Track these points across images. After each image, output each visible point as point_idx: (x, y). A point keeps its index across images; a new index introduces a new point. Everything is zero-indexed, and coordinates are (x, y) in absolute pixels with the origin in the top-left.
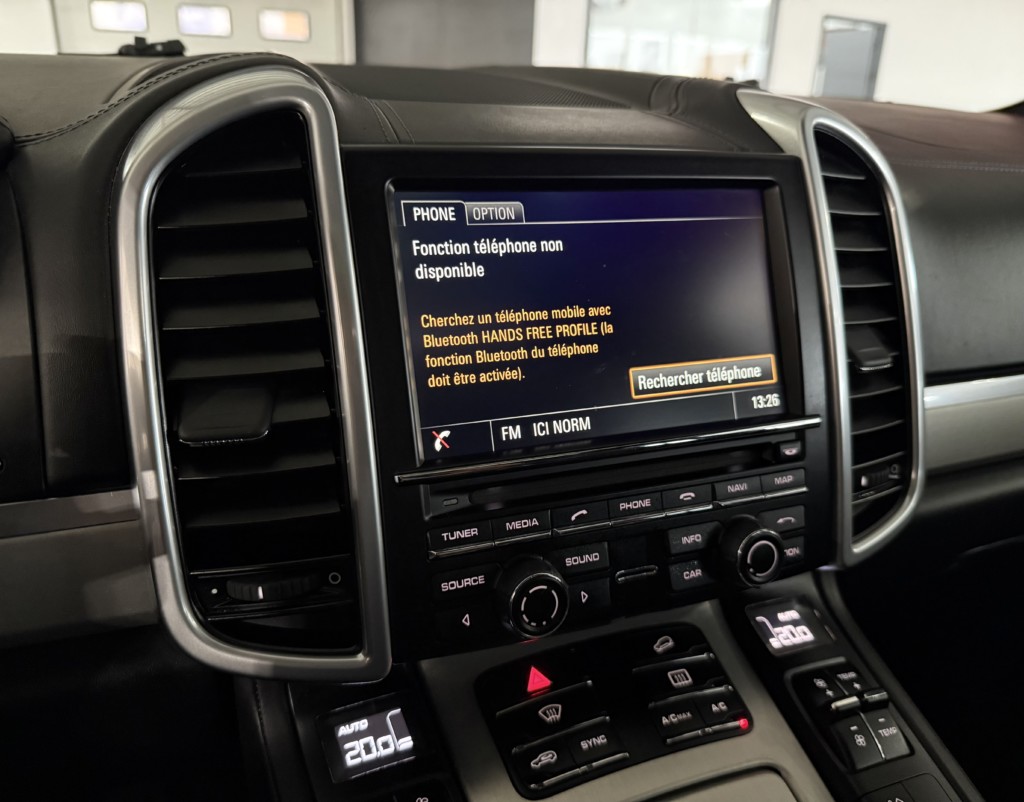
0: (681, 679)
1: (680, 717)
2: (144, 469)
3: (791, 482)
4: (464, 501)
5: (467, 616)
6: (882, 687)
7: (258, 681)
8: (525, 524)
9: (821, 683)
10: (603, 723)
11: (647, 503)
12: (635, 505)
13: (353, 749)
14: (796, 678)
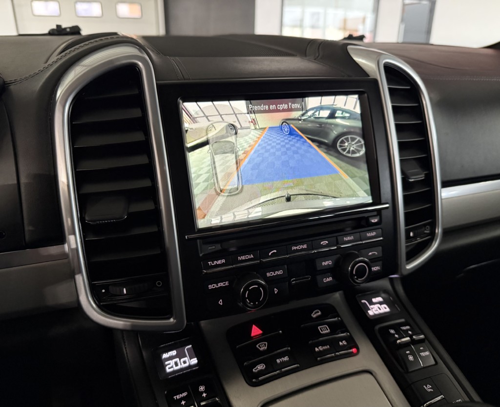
0: (325, 330)
1: (324, 348)
2: (70, 234)
3: (375, 235)
4: (218, 247)
5: (221, 300)
6: (423, 333)
7: (124, 332)
8: (247, 257)
9: (392, 331)
10: (288, 350)
11: (305, 246)
12: (299, 247)
13: (169, 364)
14: (381, 329)
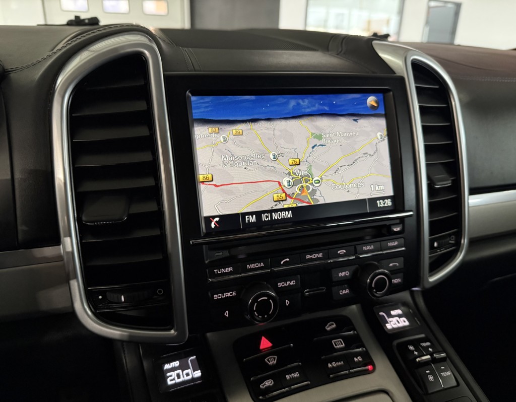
0: (339, 344)
1: (338, 364)
2: (65, 236)
3: (397, 245)
4: (226, 253)
5: (227, 312)
6: (444, 351)
7: (124, 343)
8: (257, 265)
9: (411, 348)
10: (299, 365)
11: (320, 255)
12: (314, 256)
13: (171, 376)
14: (399, 345)
